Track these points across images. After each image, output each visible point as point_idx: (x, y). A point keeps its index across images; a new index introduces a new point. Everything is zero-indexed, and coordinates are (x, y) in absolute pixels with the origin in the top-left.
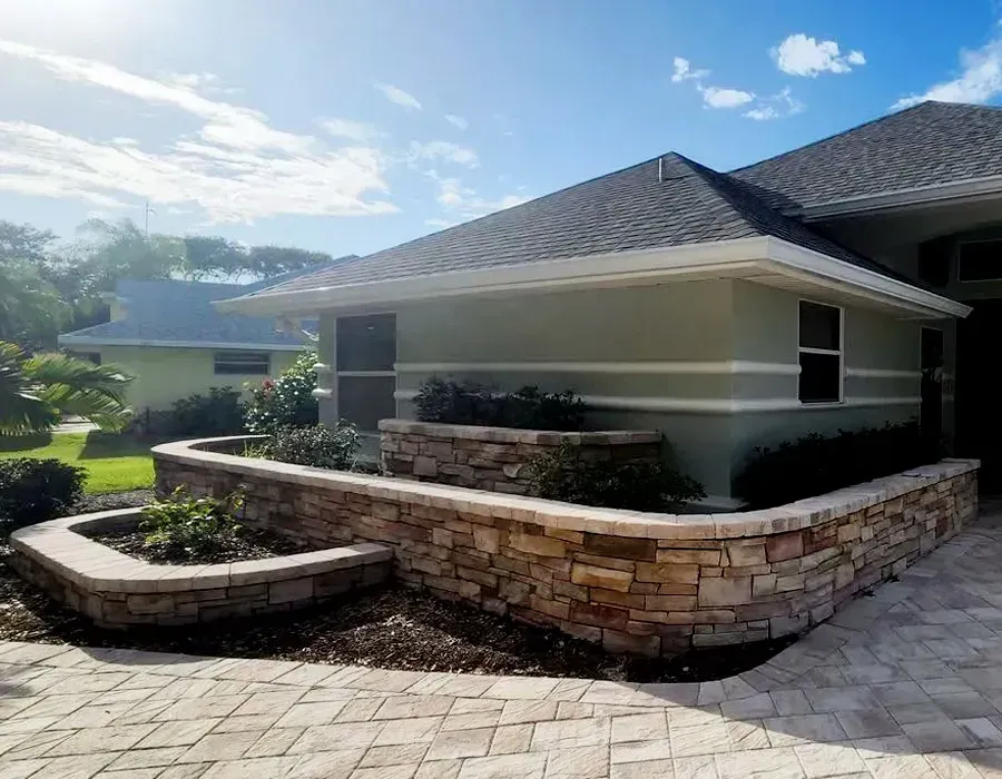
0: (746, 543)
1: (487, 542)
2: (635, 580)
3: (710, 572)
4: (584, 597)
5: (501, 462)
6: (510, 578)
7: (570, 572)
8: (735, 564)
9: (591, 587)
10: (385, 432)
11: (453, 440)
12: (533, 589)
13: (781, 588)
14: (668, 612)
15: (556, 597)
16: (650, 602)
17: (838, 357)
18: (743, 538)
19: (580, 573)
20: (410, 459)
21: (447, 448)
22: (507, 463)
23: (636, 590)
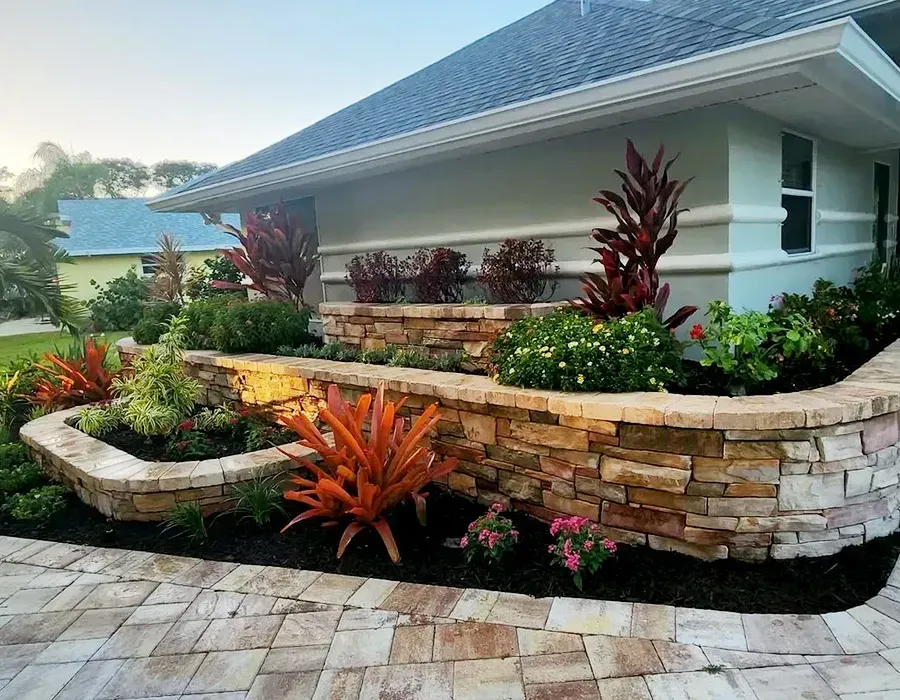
0: (840, 430)
1: (479, 432)
2: (692, 478)
3: (796, 468)
4: (621, 496)
5: (461, 339)
6: (512, 472)
7: (599, 467)
8: (828, 457)
9: (629, 485)
10: (328, 315)
11: (403, 320)
12: (546, 485)
13: (877, 484)
14: (738, 518)
15: (579, 495)
16: (715, 504)
17: (811, 198)
18: (840, 424)
19: (613, 469)
20: (356, 341)
21: (397, 328)
22: (468, 341)
23: (694, 490)
